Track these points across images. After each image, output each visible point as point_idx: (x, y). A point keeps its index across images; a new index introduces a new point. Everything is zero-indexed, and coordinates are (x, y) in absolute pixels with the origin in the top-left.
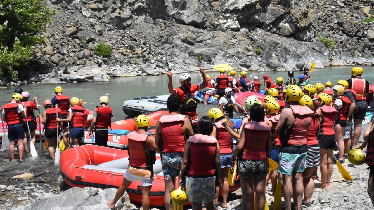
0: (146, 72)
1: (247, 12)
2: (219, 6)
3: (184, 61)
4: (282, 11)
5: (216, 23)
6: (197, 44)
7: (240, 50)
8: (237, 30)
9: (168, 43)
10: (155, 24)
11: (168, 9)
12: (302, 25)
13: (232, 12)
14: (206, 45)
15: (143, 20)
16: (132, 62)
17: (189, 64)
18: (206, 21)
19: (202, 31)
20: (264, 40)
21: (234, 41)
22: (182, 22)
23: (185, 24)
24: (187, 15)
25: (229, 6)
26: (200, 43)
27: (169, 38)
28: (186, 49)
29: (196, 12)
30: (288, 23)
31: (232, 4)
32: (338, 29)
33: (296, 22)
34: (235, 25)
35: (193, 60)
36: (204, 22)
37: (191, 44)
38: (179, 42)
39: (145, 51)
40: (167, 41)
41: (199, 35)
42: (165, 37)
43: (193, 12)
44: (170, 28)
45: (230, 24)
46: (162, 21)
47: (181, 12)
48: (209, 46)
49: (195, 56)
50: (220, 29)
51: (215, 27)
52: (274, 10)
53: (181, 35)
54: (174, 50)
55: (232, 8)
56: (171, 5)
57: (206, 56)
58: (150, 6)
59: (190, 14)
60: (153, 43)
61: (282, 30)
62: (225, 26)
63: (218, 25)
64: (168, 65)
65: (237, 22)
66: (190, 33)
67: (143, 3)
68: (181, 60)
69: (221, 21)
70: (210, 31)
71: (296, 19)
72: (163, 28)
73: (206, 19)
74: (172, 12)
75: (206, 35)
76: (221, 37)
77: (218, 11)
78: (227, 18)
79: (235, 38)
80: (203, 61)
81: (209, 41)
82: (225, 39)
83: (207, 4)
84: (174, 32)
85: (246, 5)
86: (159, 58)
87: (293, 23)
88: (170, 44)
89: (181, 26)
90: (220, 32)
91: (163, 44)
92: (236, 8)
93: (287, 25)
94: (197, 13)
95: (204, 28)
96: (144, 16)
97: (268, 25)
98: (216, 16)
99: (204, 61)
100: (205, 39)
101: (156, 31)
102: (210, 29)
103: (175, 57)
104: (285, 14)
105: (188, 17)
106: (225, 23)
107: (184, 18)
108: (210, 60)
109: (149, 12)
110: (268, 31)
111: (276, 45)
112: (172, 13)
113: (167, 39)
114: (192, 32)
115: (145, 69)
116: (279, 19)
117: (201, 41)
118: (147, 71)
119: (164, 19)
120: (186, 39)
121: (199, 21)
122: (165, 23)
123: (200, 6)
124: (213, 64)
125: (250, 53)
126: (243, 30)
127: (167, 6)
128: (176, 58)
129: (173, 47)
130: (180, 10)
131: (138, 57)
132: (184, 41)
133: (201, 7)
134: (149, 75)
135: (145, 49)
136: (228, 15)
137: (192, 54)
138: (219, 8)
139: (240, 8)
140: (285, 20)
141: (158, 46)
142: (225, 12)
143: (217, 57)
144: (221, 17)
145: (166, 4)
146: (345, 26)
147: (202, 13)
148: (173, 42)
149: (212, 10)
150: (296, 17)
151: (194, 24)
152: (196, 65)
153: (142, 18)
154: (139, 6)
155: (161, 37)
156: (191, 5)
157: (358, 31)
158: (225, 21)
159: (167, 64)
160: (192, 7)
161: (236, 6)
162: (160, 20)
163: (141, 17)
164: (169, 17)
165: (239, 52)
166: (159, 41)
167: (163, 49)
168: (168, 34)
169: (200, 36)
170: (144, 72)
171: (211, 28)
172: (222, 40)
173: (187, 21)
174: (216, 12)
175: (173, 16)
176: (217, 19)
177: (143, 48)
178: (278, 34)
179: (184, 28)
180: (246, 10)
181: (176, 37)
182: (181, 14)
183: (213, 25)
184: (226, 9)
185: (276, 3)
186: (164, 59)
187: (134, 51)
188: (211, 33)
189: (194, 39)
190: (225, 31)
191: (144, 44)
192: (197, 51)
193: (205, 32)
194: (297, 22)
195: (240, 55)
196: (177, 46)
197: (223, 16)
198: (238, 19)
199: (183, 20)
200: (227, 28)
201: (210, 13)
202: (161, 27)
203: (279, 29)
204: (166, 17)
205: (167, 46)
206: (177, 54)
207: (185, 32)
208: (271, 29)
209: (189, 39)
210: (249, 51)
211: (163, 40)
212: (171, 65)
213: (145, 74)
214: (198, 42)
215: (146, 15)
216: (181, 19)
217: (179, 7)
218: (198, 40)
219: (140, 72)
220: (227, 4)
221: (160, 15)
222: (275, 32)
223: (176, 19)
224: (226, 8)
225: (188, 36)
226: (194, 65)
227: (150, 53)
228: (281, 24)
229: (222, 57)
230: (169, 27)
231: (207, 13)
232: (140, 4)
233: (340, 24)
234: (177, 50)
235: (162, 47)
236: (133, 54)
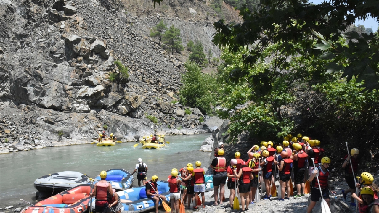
0: (17, 149)
1: (95, 98)
2: (73, 93)
3: (47, 138)
4: (120, 97)
5: (71, 107)
6: (56, 123)
7: (92, 127)
8: (88, 112)
9: (32, 123)
10: (19, 108)
11: (30, 96)
12: (135, 107)
13: (83, 98)
14: (64, 124)
15: (7, 105)
16: (3, 141)
17: (52, 140)
18: (63, 105)
19: (60, 113)
20: (109, 119)
21: (86, 120)
22: (43, 107)
23: (45, 108)
24: (47, 101)
25: (80, 94)
26: (59, 123)
27: (33, 119)
28: (48, 128)
29: (54, 98)
30: (124, 105)
31: (82, 92)
33: (130, 105)
34: (87, 108)
35: (55, 136)
36: (61, 106)
37: (52, 123)
38: (41, 122)
39: (13, 131)
40: (31, 122)
41: (58, 116)
42: (29, 119)
43: (52, 99)
44: (33, 111)
45: (82, 107)
46: (25, 105)
47: (42, 98)
48: (67, 124)
49: (56, 133)
50: (75, 111)
51: (70, 110)
52: (113, 96)
53: (43, 117)
54: (38, 129)
55: (83, 95)
56: (33, 93)
57: (66, 133)
58: (14, 94)
59: (49, 100)
60: (19, 124)
61: (120, 110)
62: (78, 109)
63: (73, 108)
64: (34, 142)
65: (88, 106)
66: (50, 115)
67: (7, 91)
68: (45, 137)
69: (75, 105)
70: (67, 113)
71: (130, 102)
72: (26, 112)
73: (62, 104)
74: (34, 98)
75: (63, 116)
76: (76, 117)
77: (72, 97)
78: (79, 103)
79: (87, 118)
80: (63, 137)
81: (66, 121)
82: (79, 119)
83: (63, 92)
84: (37, 114)
85: (94, 93)
86: (26, 136)
87: (127, 105)
88: (34, 124)
89: (42, 109)
90: (74, 113)
91: (27, 124)
92: (86, 95)
93: (124, 107)
94: (55, 99)
95: (61, 111)
96: (8, 103)
97: (110, 107)
98: (71, 101)
99: (64, 136)
100: (63, 119)
101: (21, 114)
102: (66, 111)
103: (39, 135)
104: (122, 99)
105: (48, 102)
106: (78, 107)
107: (44, 103)
108: (69, 136)
109: (13, 99)
110: (110, 111)
111: (118, 122)
112: (34, 99)
113: (31, 120)
114: (52, 114)
115: (16, 146)
116: (118, 102)
117: (59, 121)
118: (18, 148)
119: (27, 104)
120: (48, 120)
121: (57, 105)
122: (28, 108)
123: (57, 94)
124: (71, 139)
125: (100, 129)
126: (92, 111)
127: (29, 94)
128: (40, 136)
129: (37, 126)
130: (40, 96)
131: (8, 136)
132: (46, 121)
133: (58, 94)
134: (20, 151)
135: (13, 129)
136: (80, 100)
137: (53, 132)
138: (73, 95)
139: (90, 95)
140: (122, 103)
141: (24, 126)
142: (77, 99)
143: (74, 133)
144: (75, 102)
145: (29, 92)
146: (161, 106)
147: (59, 99)
148: (37, 122)
149: (67, 96)
150: (130, 101)
151: (53, 108)
152: (58, 140)
153: (7, 103)
154: (4, 95)
155: (26, 118)
156: (50, 93)
157: (170, 110)
158: (78, 105)
159: (33, 140)
160: (51, 95)
161: (86, 93)
162: (23, 105)
163: (5, 103)
164: (32, 102)
165: (91, 129)
166: (24, 122)
167: (28, 128)
168: (31, 116)
169: (58, 117)
170: (15, 148)
171: (67, 110)
172: (76, 120)
173: (47, 106)
174: (70, 98)
175: (35, 102)
176: (71, 103)
177: (11, 129)
178: (118, 114)
179: (45, 111)
180: (94, 96)
181: (39, 118)
182: (42, 100)
183: (68, 108)
184: (79, 96)
185: (115, 91)
186: (31, 136)
187: (4, 131)
188: (68, 115)
189: (54, 120)
190: (78, 113)
191: (11, 125)
192: (58, 129)
193: (62, 113)
194: (131, 104)
195: (92, 131)
196: (40, 126)
197: (76, 101)
198: (88, 103)
199: (44, 105)
200: (80, 110)
201: (66, 99)
202: (25, 111)
203: (118, 110)
204: (29, 103)
205: (32, 126)
206: (41, 132)
207: (46, 114)
208: (112, 110)
209: (50, 120)
210: (99, 127)
211: (28, 121)
212: (37, 141)
213: (17, 150)
214: (58, 122)
215: (10, 102)
216: (42, 104)
217: (40, 95)
218: (57, 120)
219: (12, 149)
220: (79, 92)
221: (23, 101)
222: (115, 113)
223: (37, 104)
224: (79, 95)
225: (49, 117)
226: (56, 140)
227: (17, 132)
228: (119, 106)
229: (78, 133)
230: (32, 110)
231: (63, 99)
232: (4, 92)
233: (158, 105)
234: (40, 129)
235: (27, 127)
236: (3, 134)
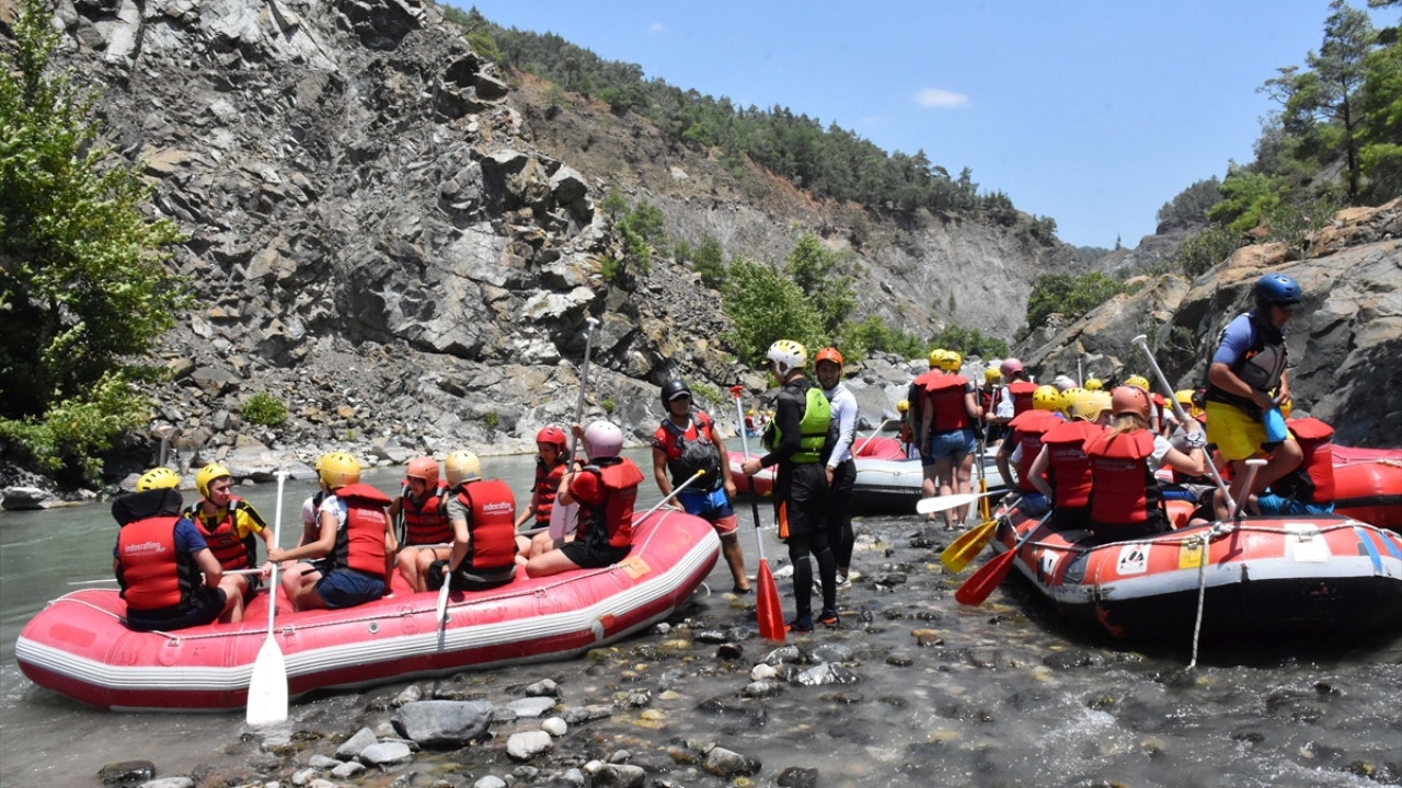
0: (388, 458)
1: (569, 323)
2: (509, 310)
3: (454, 433)
4: (629, 326)
5: (509, 347)
6: (471, 394)
7: (572, 404)
8: (553, 362)
9: (406, 393)
10: (361, 354)
11: (392, 318)
12: (666, 355)
13: (538, 323)
14: (490, 395)
15: (328, 346)
16: (341, 437)
17: (468, 438)
18: (484, 343)
19: (477, 365)
20: (611, 384)
21: (551, 385)
22: (429, 348)
23: (434, 351)
24: (438, 331)
25: (530, 311)
26: (478, 393)
27: (408, 381)
28: (454, 406)
29: (458, 324)
30: (640, 350)
31: (536, 307)
32: (698, 371)
33: (654, 349)
34: (550, 351)
35: (474, 428)
36: (478, 346)
37: (461, 394)
38: (433, 390)
39: (360, 412)
40: (402, 390)
41: (472, 373)
42: (397, 380)
43: (452, 325)
44: (401, 361)
45: (539, 348)
46: (378, 346)
47: (423, 324)
48: (498, 397)
49: (477, 419)
50: (517, 360)
51: (505, 356)
52: (614, 323)
53: (433, 374)
54: (425, 409)
55: (538, 315)
56: (398, 310)
57: (505, 418)
58: (345, 314)
59: (445, 329)
60: (367, 395)
61: (631, 364)
62: (527, 353)
63: (512, 352)
64: (424, 443)
65: (552, 345)
66: (452, 369)
67: (328, 306)
68: (445, 431)
69: (520, 343)
70: (496, 365)
71: (654, 342)
72: (384, 361)
73: (482, 340)
74: (402, 325)
75: (487, 374)
76: (523, 377)
77: (508, 321)
78: (529, 336)
79: (555, 379)
80: (498, 432)
81: (496, 387)
82: (532, 382)
83: (482, 308)
84: (416, 367)
85: (569, 308)
86: (397, 427)
87: (650, 350)
88: (412, 395)
89: (428, 355)
90: (517, 366)
91: (392, 395)
92: (546, 314)
93: (638, 354)
94: (462, 327)
95: (480, 360)
96: (331, 337)
97: (605, 355)
98: (506, 331)
99: (501, 429)
100: (488, 382)
101: (369, 368)
102: (494, 361)
103: (428, 425)
104: (634, 331)
105: (441, 335)
106: (527, 347)
107: (431, 337)
108: (513, 429)
109: (342, 329)
110: (606, 366)
111: (638, 392)
112: (403, 327)
113: (404, 384)
114: (457, 366)
115: (386, 450)
116: (625, 342)
117: (478, 388)
118: (390, 455)
119: (382, 343)
120: (448, 383)
121: (468, 343)
122: (388, 351)
123: (466, 311)
124: (519, 436)
125: (594, 410)
126: (563, 362)
127: (389, 313)
128: (432, 428)
129: (421, 401)
130: (419, 319)
131: (350, 425)
132: (444, 387)
133: (469, 313)
134: (396, 463)
135: (358, 407)
136: (531, 330)
137: (467, 416)
138: (511, 314)
139: (557, 314)
140: (633, 344)
141: (381, 402)
142: (523, 324)
143: (522, 420)
144: (518, 334)
145: (388, 307)
146: (708, 365)
147: (472, 326)
148: (420, 389)
149: (494, 318)
150: (652, 338)
151: (456, 350)
152: (484, 439)
153: (326, 342)
154: (320, 315)
155: (386, 380)
156: (444, 310)
157: (728, 376)
158: (527, 342)
159: (420, 438)
160: (448, 314)
161: (545, 310)
162: (374, 345)
163: (323, 339)
164: (394, 337)
165: (570, 409)
166: (382, 390)
167: (395, 407)
168: (402, 372)
169: (474, 377)
170: (382, 456)
171: (496, 358)
172: (525, 385)
173: (439, 345)
174: (504, 324)
175: (404, 335)
176: (507, 338)
177: (352, 405)
178: (624, 373)
179: (437, 359)
180: (567, 319)
181: (423, 378)
182: (424, 329)
183: (500, 351)
184: (527, 317)
185: (614, 309)
186: (410, 428)
187: (336, 412)
188: (499, 369)
189: (464, 384)
190: (528, 365)
191: (352, 395)
192: (481, 408)
193: (483, 366)
194: (656, 348)
195: (574, 415)
196: (429, 398)
197: (521, 332)
198: (553, 339)
199: (431, 344)
200: (532, 358)
201: (489, 326)
202: (380, 359)
203: (626, 362)
204: (387, 338)
205: (406, 400)
206: (434, 417)
207: (440, 369)
208: (611, 361)
209: (454, 383)
210: (591, 405)
211: (393, 387)
212: (430, 441)
213: (388, 462)
214: (473, 389)
215: (335, 335)
216: (425, 341)
217: (419, 315)
218: (472, 384)
219: (373, 459)
220: (525, 307)
221: (373, 334)
222: (618, 370)
223: (411, 343)
224: (526, 314)
225: (450, 375)
226: (479, 441)
227: (371, 416)
228: (629, 352)
229: (534, 421)
230: (400, 357)
231: (483, 326)
232: (321, 309)
233: (699, 362)
234: (431, 408)
235: (393, 404)
236: (335, 419)
